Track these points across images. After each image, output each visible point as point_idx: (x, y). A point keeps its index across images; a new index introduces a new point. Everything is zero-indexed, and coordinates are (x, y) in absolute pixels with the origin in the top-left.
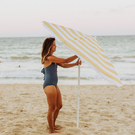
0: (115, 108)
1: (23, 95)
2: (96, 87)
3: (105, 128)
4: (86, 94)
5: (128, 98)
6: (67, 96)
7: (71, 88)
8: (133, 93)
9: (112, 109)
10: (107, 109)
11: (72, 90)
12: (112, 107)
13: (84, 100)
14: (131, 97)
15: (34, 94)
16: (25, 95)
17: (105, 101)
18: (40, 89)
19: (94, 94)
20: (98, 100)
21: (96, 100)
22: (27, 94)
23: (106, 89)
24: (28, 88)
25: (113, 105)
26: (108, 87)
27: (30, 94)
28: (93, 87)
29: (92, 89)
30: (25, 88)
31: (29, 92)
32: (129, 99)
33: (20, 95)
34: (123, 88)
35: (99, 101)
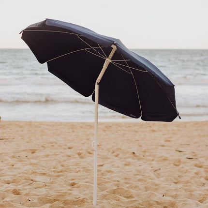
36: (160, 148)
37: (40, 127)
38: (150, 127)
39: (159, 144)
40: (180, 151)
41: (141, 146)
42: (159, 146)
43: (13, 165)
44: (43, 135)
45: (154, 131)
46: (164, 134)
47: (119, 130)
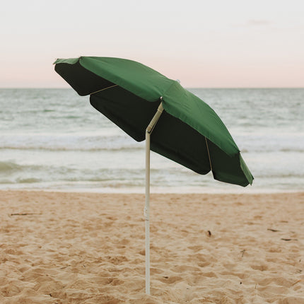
0: (226, 246)
1: (16, 217)
2: (178, 199)
3: (211, 296)
4: (158, 214)
5: (252, 224)
6: (116, 219)
7: (124, 200)
8: (262, 213)
9: (219, 249)
10: (209, 250)
11: (125, 204)
12: (220, 243)
13: (155, 227)
14: (259, 221)
15: (41, 214)
16: (21, 217)
17: (202, 232)
18: (53, 204)
19: (177, 215)
20: (187, 227)
21: (181, 229)
22: (25, 214)
23: (200, 203)
24: (27, 201)
25: (220, 240)
26: (205, 199)
27: (32, 214)
28: (172, 199)
29: (170, 204)
30: (20, 200)
31: (29, 209)
32: (254, 226)
33: (9, 216)
34: (237, 201)
35: (188, 230)
36: (247, 226)
37: (78, 199)
38: (236, 199)
39: (246, 222)
40: (274, 231)
41: (219, 224)
42: (245, 223)
43: (40, 247)
44: (82, 209)
45: (240, 204)
46: (254, 209)
47: (191, 203)
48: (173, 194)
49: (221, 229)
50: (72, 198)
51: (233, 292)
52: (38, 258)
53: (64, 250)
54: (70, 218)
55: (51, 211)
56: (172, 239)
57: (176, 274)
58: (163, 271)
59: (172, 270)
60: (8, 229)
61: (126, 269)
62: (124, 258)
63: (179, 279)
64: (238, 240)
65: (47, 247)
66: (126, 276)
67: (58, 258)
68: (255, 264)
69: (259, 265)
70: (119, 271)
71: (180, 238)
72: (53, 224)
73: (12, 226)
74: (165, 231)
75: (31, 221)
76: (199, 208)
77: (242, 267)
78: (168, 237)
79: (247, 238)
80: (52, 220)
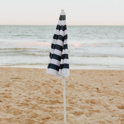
0: (106, 95)
1: (13, 79)
2: (85, 72)
5: (117, 84)
6: (57, 81)
8: (122, 79)
9: (102, 97)
13: (74, 85)
15: (24, 78)
16: (15, 79)
17: (94, 88)
18: (31, 74)
21: (85, 86)
22: (18, 78)
24: (20, 72)
25: (103, 92)
27: (20, 78)
28: (83, 72)
29: (81, 74)
30: (17, 72)
31: (20, 76)
32: (119, 86)
33: (10, 79)
34: (111, 73)
35: (88, 87)
48: (83, 70)
49: (104, 87)
50: (39, 71)
51: (108, 121)
52: (18, 100)
53: (31, 96)
54: (37, 81)
55: (29, 77)
56: (81, 91)
57: (81, 110)
58: (75, 109)
59: (79, 108)
60: (8, 85)
61: (57, 107)
62: (57, 101)
63: (82, 113)
64: (111, 92)
65: (24, 94)
66: (57, 111)
67: (27, 100)
68: (119, 105)
69: (121, 106)
70: (54, 108)
71: (85, 91)
72: (29, 83)
73: (11, 84)
74: (78, 87)
75: (20, 81)
76: (94, 76)
77: (113, 107)
78: (79, 90)
79: (115, 91)
80: (29, 81)
